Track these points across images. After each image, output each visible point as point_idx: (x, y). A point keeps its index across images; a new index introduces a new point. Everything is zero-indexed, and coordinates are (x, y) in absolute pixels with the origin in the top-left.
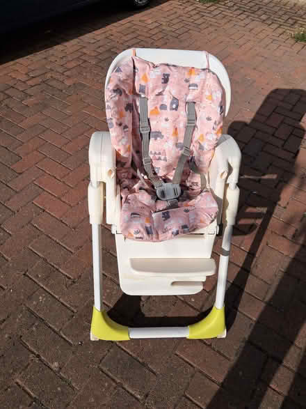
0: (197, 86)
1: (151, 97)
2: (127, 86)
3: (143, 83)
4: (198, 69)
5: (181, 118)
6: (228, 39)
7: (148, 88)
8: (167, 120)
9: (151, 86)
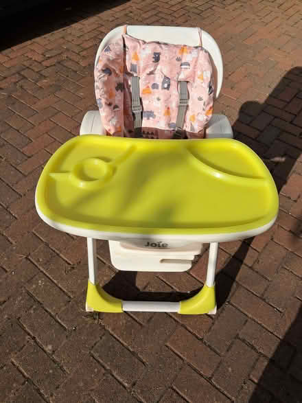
0: (189, 65)
1: (143, 76)
2: (117, 66)
3: (134, 62)
4: (190, 47)
5: (173, 97)
6: (253, 16)
7: (139, 67)
8: (159, 99)
9: (142, 64)
